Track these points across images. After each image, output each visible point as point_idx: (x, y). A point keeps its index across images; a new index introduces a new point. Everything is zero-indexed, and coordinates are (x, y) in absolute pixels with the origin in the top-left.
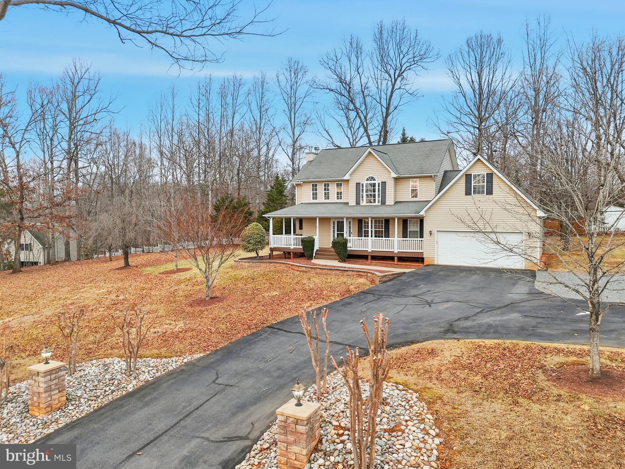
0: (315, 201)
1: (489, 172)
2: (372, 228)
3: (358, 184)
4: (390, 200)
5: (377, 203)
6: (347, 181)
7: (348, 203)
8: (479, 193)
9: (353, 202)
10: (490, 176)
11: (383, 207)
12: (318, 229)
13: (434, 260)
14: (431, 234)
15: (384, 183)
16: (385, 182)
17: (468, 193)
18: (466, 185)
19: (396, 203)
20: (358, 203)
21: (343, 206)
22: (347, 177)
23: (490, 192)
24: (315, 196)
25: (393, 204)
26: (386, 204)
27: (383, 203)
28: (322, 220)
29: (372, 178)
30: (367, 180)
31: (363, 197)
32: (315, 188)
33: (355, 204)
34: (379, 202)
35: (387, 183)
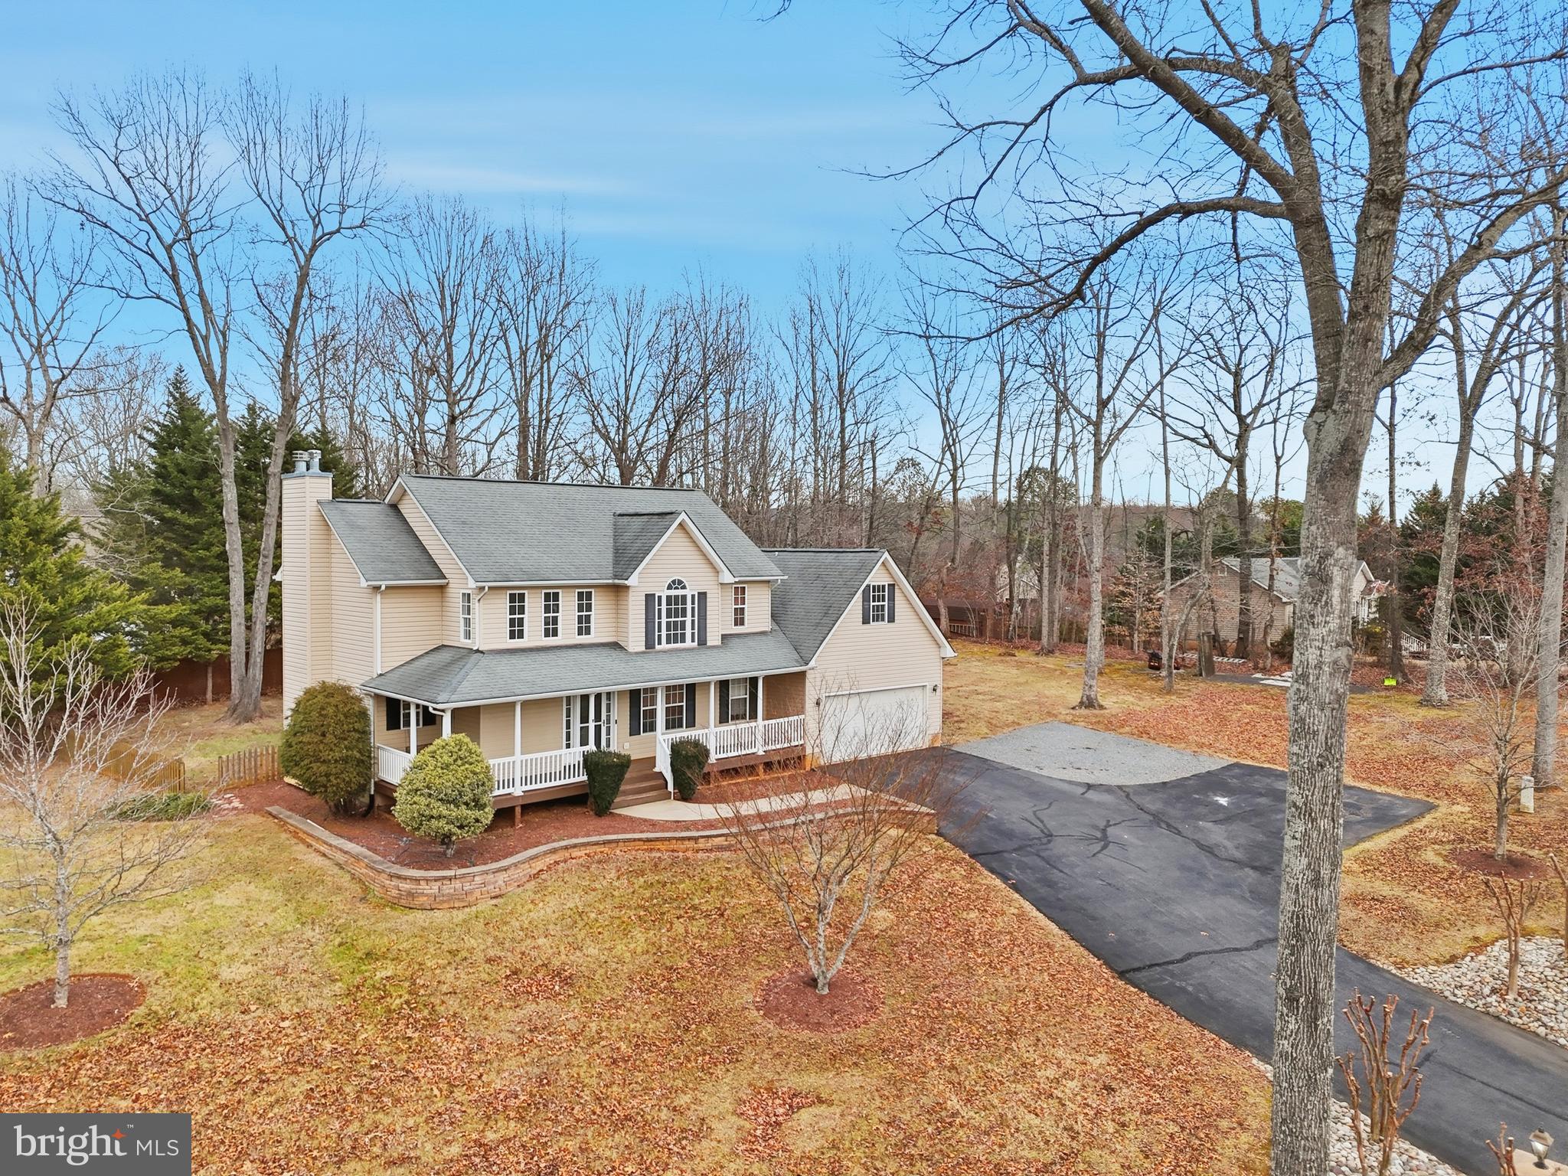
0: (517, 643)
1: (891, 581)
3: (649, 598)
4: (714, 635)
5: (688, 643)
6: (611, 587)
8: (878, 619)
9: (636, 641)
10: (892, 588)
11: (701, 655)
14: (819, 703)
15: (703, 596)
16: (705, 594)
17: (866, 619)
18: (862, 606)
19: (724, 637)
20: (649, 645)
23: (891, 617)
24: (516, 630)
25: (719, 643)
26: (708, 643)
27: (702, 642)
29: (680, 582)
30: (669, 587)
31: (660, 630)
32: (517, 606)
33: (643, 649)
34: (692, 640)
35: (708, 596)
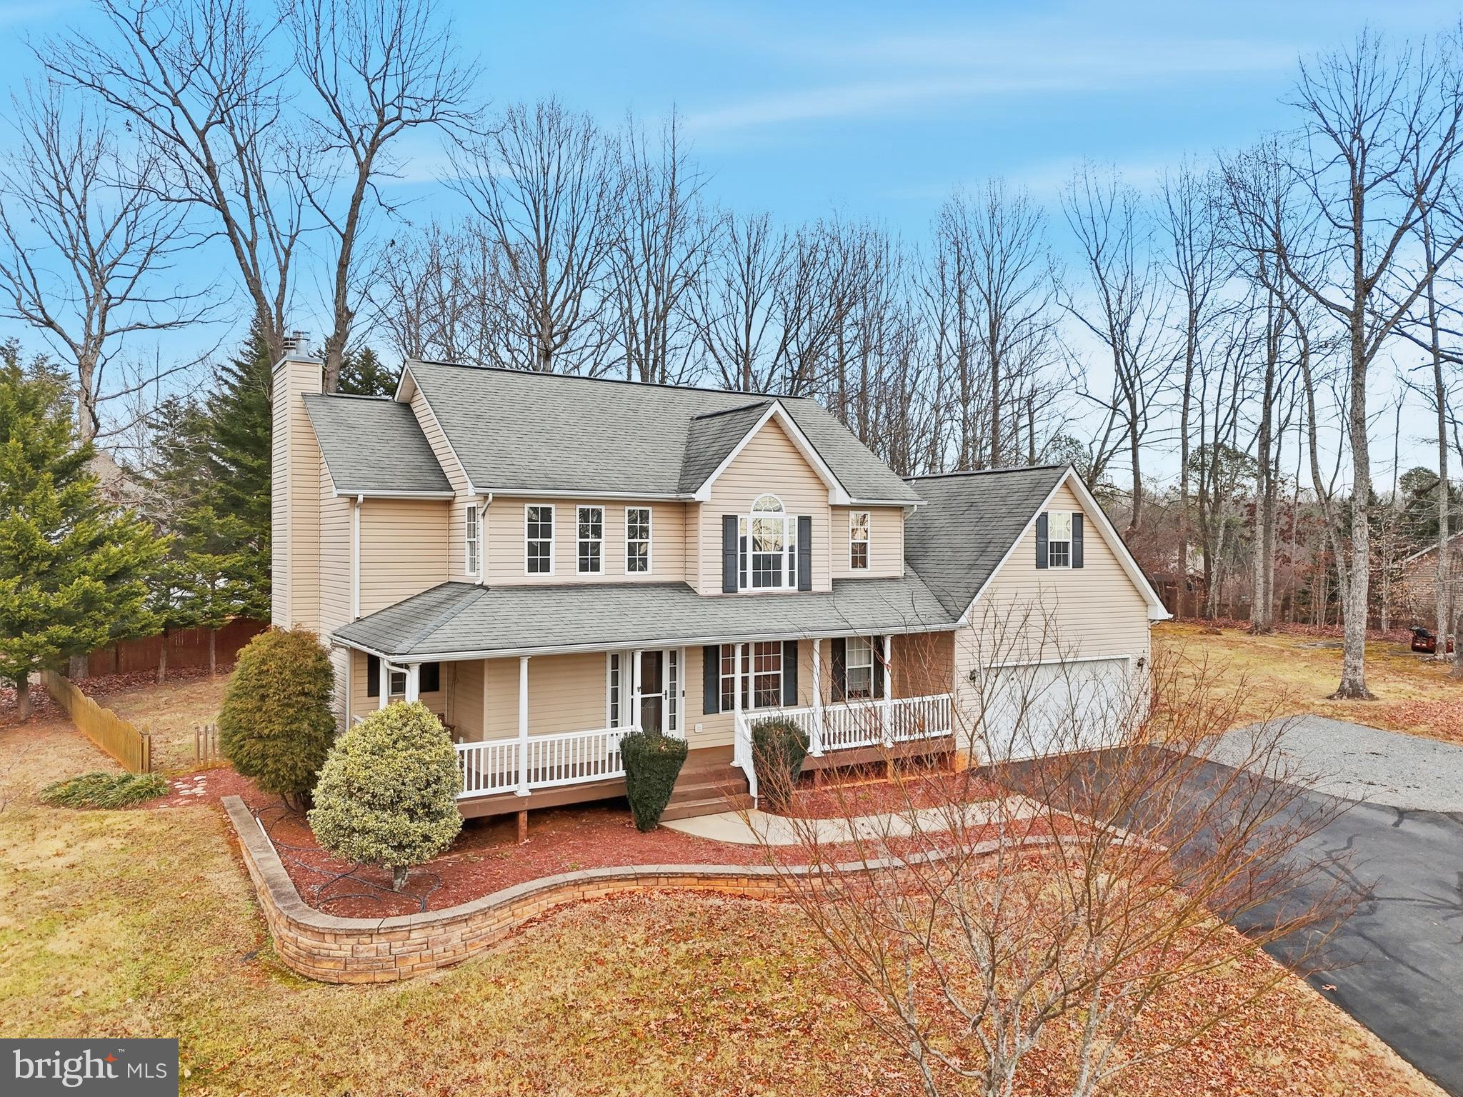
0: (539, 578)
1: (1077, 510)
3: (729, 521)
4: (822, 579)
5: (785, 587)
7: (687, 586)
8: (1059, 562)
9: (709, 581)
10: (1078, 521)
11: (803, 603)
13: (976, 755)
14: (973, 678)
15: (805, 523)
16: (808, 519)
17: (1041, 564)
18: (1037, 542)
19: (836, 582)
20: (729, 587)
22: (704, 493)
23: (1078, 563)
24: (539, 559)
25: (829, 588)
27: (805, 586)
29: (772, 501)
31: (744, 567)
32: (540, 526)
33: (720, 592)
34: (792, 584)
35: (813, 522)
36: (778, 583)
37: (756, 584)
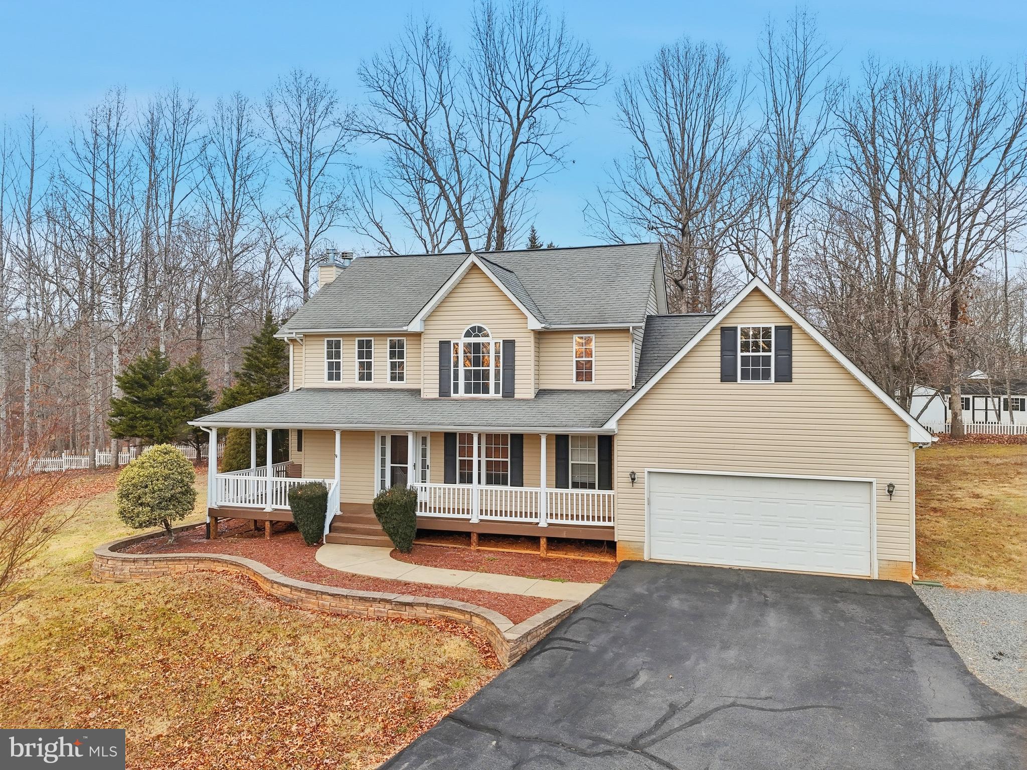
0: (334, 384)
1: (783, 323)
2: (479, 456)
3: (444, 346)
4: (524, 388)
5: (492, 394)
6: (418, 335)
7: (418, 391)
8: (756, 376)
9: (431, 390)
10: (785, 333)
11: (508, 404)
12: (337, 461)
13: (641, 550)
14: (633, 479)
15: (509, 345)
16: (513, 342)
17: (727, 375)
18: (722, 356)
19: (541, 393)
20: (444, 392)
21: (407, 398)
22: (415, 326)
23: (785, 375)
24: (334, 372)
25: (532, 396)
26: (516, 396)
27: (509, 393)
28: (350, 436)
29: (480, 329)
30: (468, 335)
31: (456, 377)
32: (334, 350)
33: (437, 396)
34: (497, 391)
35: (516, 344)
36: (486, 391)
37: (467, 391)
